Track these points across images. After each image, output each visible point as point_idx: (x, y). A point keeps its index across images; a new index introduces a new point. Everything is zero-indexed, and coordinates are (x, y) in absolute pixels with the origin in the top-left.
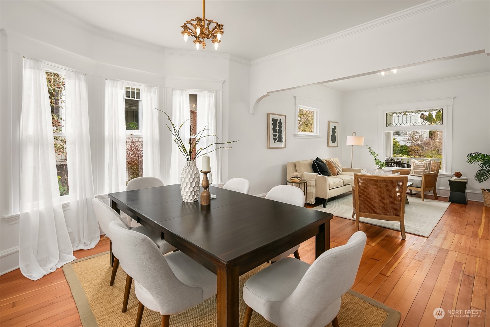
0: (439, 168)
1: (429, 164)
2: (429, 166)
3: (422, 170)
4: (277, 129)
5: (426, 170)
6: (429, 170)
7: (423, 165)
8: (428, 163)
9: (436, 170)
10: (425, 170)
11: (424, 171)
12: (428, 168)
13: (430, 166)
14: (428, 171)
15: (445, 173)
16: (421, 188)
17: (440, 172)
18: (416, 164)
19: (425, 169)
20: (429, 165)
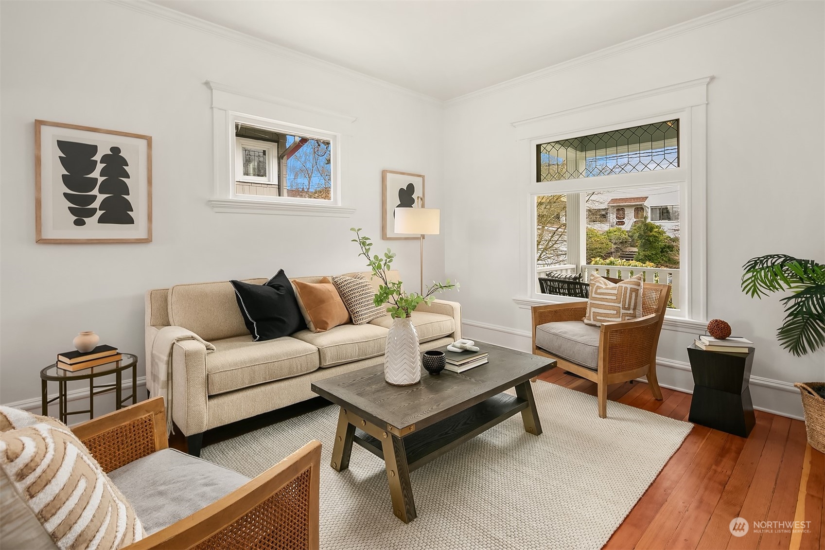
0: (666, 302)
1: (632, 290)
2: (633, 297)
3: (613, 308)
4: (96, 179)
5: (624, 308)
6: (634, 309)
7: (616, 292)
8: (629, 286)
9: (656, 311)
10: (622, 311)
11: (618, 312)
12: (629, 305)
13: (637, 296)
14: (631, 312)
15: (686, 318)
16: (596, 370)
17: (670, 315)
18: (599, 291)
19: (620, 305)
20: (634, 294)
